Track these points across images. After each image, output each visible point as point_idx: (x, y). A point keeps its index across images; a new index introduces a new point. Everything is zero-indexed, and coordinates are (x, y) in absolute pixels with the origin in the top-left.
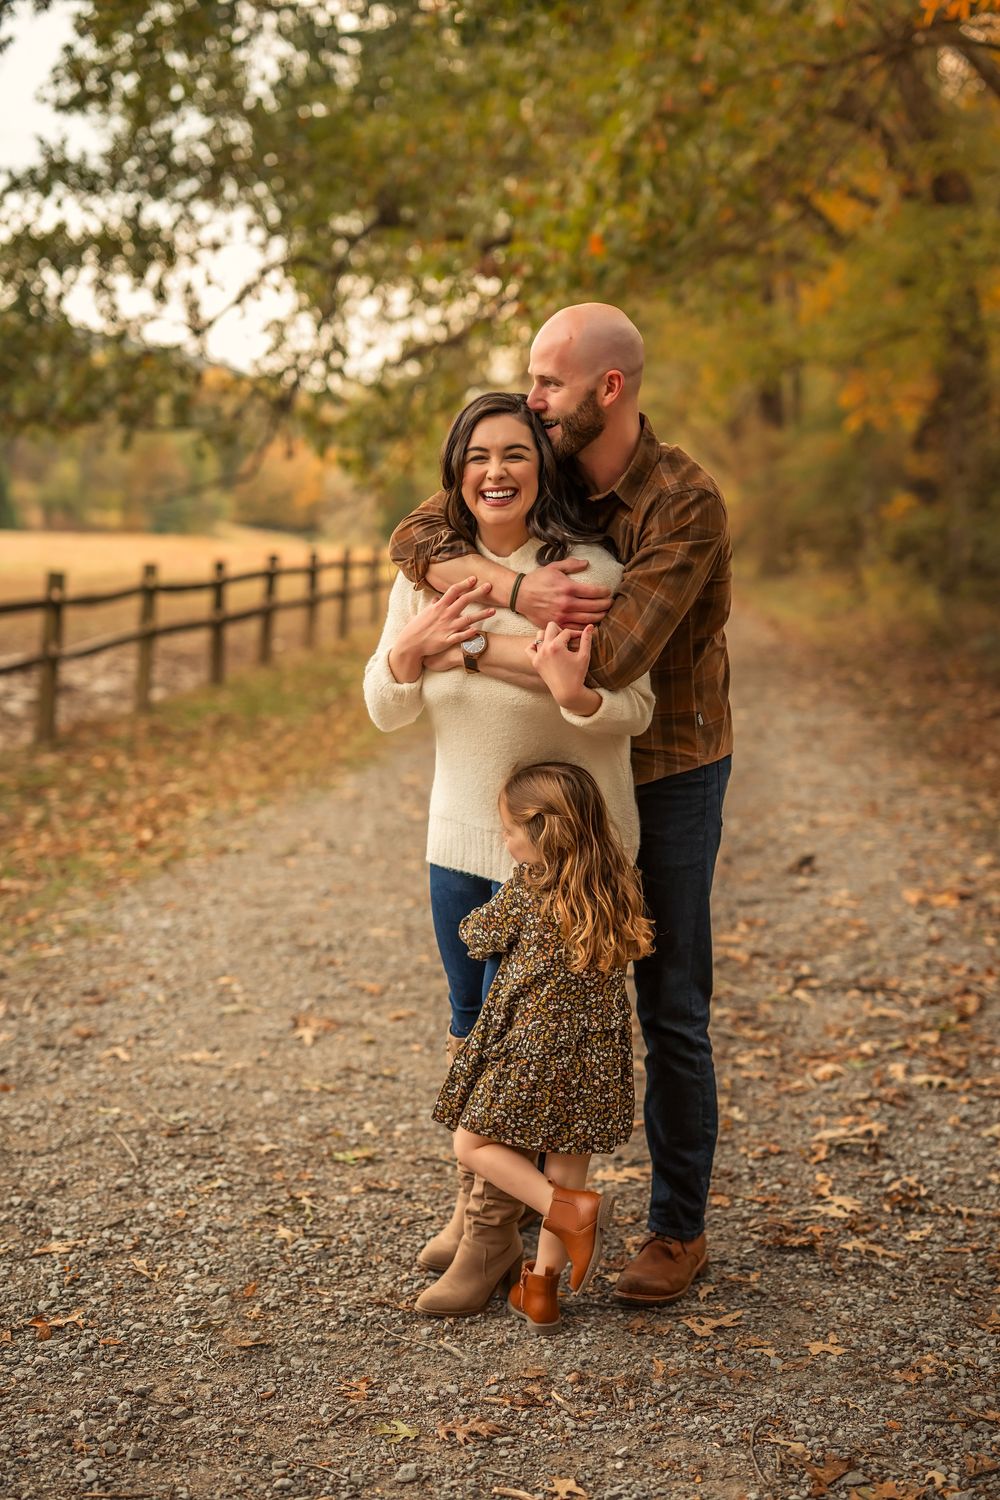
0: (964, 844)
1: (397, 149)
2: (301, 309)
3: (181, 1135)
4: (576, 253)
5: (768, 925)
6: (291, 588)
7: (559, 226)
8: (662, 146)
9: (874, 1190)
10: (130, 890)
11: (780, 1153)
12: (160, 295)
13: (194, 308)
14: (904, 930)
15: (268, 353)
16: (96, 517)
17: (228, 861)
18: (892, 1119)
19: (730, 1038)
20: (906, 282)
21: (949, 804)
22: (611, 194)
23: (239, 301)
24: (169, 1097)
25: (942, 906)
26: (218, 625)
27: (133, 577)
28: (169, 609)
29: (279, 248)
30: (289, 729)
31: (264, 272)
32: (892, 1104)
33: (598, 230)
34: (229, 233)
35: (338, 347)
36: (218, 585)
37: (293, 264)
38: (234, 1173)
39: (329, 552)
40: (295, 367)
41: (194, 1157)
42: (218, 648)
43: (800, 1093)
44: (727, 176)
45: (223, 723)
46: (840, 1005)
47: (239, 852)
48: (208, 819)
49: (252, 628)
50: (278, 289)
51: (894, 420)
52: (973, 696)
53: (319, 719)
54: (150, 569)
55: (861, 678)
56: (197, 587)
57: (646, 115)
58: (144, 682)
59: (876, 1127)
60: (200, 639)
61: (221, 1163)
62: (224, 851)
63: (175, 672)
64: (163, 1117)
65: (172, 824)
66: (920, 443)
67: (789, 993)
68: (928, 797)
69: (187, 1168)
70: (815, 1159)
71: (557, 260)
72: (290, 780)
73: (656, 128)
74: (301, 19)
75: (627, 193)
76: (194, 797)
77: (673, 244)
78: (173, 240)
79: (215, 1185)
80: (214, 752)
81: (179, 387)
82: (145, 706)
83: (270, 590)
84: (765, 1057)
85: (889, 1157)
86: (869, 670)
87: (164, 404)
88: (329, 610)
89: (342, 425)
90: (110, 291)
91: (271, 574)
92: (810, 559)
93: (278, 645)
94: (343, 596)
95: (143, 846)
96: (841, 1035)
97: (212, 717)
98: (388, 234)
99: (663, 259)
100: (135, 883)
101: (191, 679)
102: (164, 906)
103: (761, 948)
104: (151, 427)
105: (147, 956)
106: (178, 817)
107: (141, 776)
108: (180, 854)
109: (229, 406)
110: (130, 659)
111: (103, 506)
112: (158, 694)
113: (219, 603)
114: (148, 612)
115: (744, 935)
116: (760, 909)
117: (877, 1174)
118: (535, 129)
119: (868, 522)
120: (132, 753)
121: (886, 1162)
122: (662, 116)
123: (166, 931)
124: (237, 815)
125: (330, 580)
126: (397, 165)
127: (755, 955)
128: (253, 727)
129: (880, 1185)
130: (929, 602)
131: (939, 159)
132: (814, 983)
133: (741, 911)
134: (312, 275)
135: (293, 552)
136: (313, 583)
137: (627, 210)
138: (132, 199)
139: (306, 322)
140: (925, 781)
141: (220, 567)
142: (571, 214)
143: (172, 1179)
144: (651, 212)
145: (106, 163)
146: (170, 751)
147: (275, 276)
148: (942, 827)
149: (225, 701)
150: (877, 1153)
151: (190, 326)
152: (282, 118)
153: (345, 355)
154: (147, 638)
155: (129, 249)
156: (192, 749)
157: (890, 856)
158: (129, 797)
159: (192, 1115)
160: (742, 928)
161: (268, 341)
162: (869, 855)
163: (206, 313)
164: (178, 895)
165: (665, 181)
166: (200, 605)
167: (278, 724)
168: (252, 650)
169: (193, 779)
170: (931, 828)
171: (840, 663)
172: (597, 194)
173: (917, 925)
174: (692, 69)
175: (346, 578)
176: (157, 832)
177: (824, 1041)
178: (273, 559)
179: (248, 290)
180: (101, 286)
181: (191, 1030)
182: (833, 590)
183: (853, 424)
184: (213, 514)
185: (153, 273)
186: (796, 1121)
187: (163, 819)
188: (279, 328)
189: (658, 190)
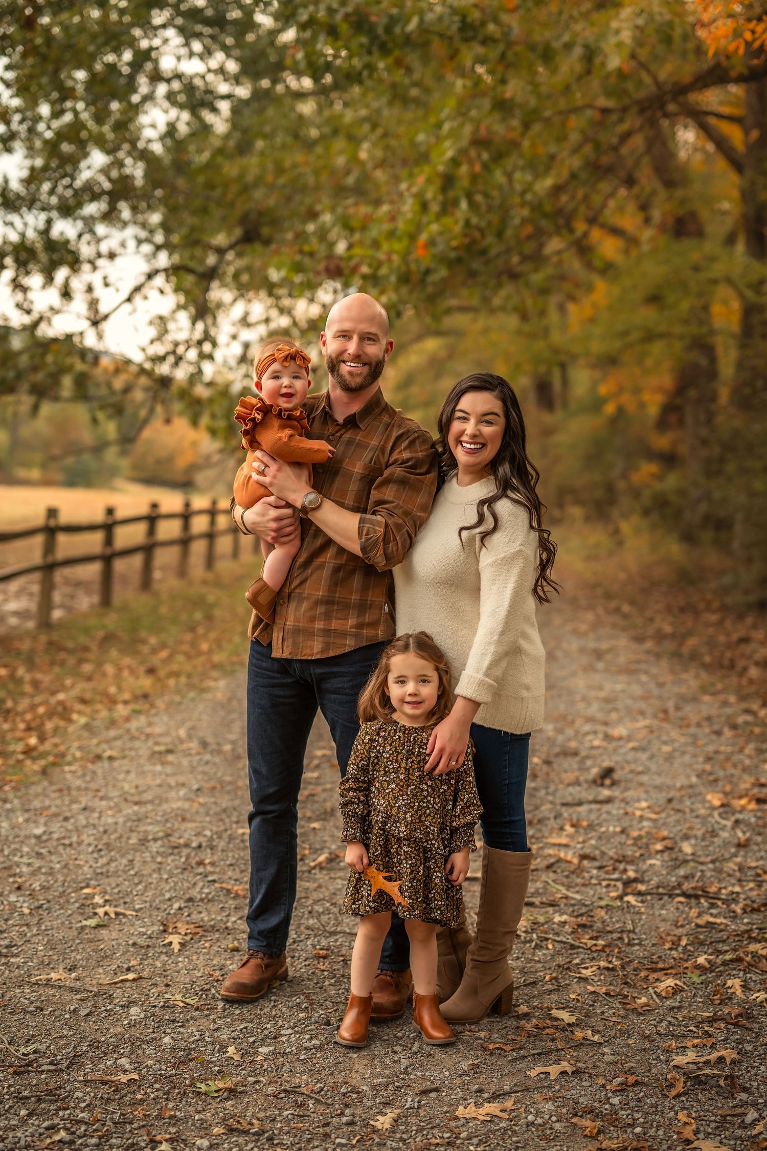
0: (750, 749)
1: (258, 181)
2: (179, 307)
3: (29, 1072)
4: (405, 256)
5: (591, 827)
6: (169, 529)
7: (391, 234)
8: (478, 168)
9: (739, 1132)
10: (11, 796)
11: (637, 1083)
12: (66, 294)
13: (93, 304)
14: (713, 833)
15: (152, 342)
16: (22, 473)
17: (100, 768)
18: (739, 1042)
19: (573, 947)
20: (655, 299)
21: (728, 711)
22: (435, 208)
23: (129, 300)
24: (22, 1024)
25: (743, 809)
26: (108, 559)
27: (39, 520)
28: (66, 545)
29: (163, 260)
30: (163, 646)
31: (150, 276)
32: (736, 1025)
33: (424, 237)
34: (123, 245)
35: (207, 337)
36: (108, 527)
37: (174, 271)
38: (79, 1122)
39: (200, 502)
40: (174, 352)
41: (39, 1100)
42: (107, 576)
43: (646, 1011)
44: (529, 197)
45: (109, 639)
46: (669, 910)
47: (111, 758)
48: (87, 727)
49: (137, 561)
50: (162, 292)
51: (642, 405)
52: (721, 623)
53: (188, 637)
54: (52, 513)
55: (626, 608)
56: (91, 528)
57: (464, 142)
58: (46, 604)
59: (729, 1054)
60: (93, 570)
61: (66, 1109)
62: (98, 757)
63: (72, 597)
64: (12, 1049)
65: (56, 729)
66: (662, 424)
67: (621, 898)
68: (708, 705)
69: (30, 1115)
70: (674, 1092)
71: (389, 260)
72: (171, 682)
73: (473, 153)
74: (185, 85)
75: (448, 207)
76: (78, 706)
77: (484, 252)
78: (79, 249)
79: (57, 1138)
80: (99, 664)
81: (80, 366)
82: (45, 624)
83: (151, 531)
84: (607, 969)
85: (745, 1090)
86: (632, 603)
87: (67, 382)
88: (199, 548)
89: (211, 400)
90: (25, 290)
91: (152, 519)
92: (576, 512)
93: (157, 575)
94: (210, 536)
95: (28, 751)
96: (675, 945)
97: (101, 634)
98: (248, 248)
99: (476, 265)
100: (16, 789)
101: (86, 602)
102: (39, 812)
103: (587, 851)
104: (56, 399)
105: (18, 865)
106: (62, 724)
107: (36, 684)
108: (60, 759)
109: (118, 383)
110: (33, 584)
111: (27, 465)
112: (57, 614)
113: (109, 540)
114: (49, 548)
115: (570, 836)
116: (583, 809)
117: (739, 1111)
118: (370, 166)
119: (621, 485)
120: (31, 664)
121: (744, 1096)
122: (479, 142)
123: (38, 837)
124: (112, 723)
125: (200, 524)
126: (258, 194)
127: (584, 857)
128: (132, 645)
129: (743, 1126)
130: (675, 549)
131: (683, 202)
132: (642, 887)
133: (566, 812)
134: (190, 279)
135: (171, 501)
136: (186, 526)
137: (447, 221)
138: (43, 217)
139: (183, 318)
140: (704, 690)
141: (110, 511)
142: (401, 225)
143: (13, 1129)
144: (467, 223)
145: (24, 186)
146: (62, 663)
147: (159, 280)
148: (728, 733)
149: (112, 620)
150: (733, 1085)
151: (88, 319)
152: (167, 160)
153: (214, 344)
154: (49, 568)
155: (43, 257)
156: (81, 661)
157: (687, 758)
158: (24, 704)
159: (42, 1048)
160: (569, 829)
161: (152, 332)
162: (669, 758)
163: (103, 308)
164: (53, 802)
165: (479, 198)
166: (94, 542)
167: (153, 641)
168: (136, 578)
169: (81, 687)
170: (718, 733)
171: (608, 596)
172: (424, 206)
173: (723, 828)
174: (503, 106)
175: (213, 523)
176: (42, 739)
177: (659, 951)
178: (155, 506)
179: (138, 289)
180: (17, 285)
181: (51, 945)
182: (597, 536)
183: (610, 409)
184: (113, 472)
185: (62, 274)
186: (647, 1045)
187: (49, 726)
188: (162, 322)
189: (472, 204)
